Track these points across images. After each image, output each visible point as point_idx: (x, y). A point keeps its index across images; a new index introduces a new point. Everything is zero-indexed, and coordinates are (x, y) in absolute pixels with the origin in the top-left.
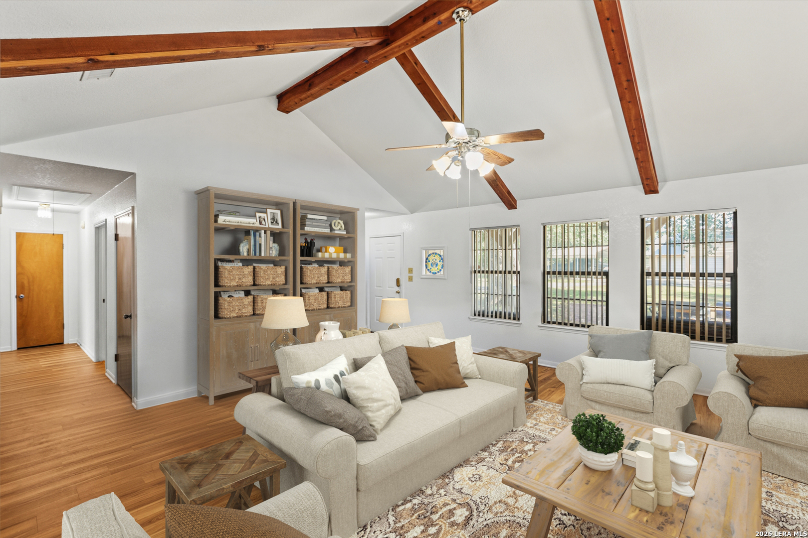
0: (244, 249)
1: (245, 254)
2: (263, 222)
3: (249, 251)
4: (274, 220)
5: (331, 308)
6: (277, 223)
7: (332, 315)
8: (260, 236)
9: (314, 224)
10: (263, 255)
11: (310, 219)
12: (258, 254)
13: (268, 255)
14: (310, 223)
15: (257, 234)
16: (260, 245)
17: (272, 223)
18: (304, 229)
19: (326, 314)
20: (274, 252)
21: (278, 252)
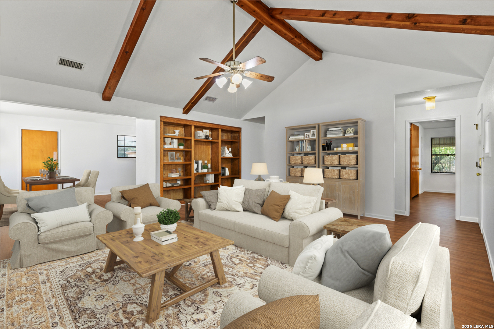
0: (297, 149)
1: (298, 151)
2: (308, 137)
3: (299, 149)
4: (313, 135)
5: (341, 179)
6: (314, 136)
7: (340, 183)
8: (303, 143)
9: (331, 133)
10: (304, 151)
11: (330, 131)
12: (302, 151)
13: (306, 151)
14: (329, 133)
15: (302, 142)
16: (303, 147)
17: (312, 136)
18: (326, 137)
19: (336, 181)
20: (309, 149)
21: (311, 149)
